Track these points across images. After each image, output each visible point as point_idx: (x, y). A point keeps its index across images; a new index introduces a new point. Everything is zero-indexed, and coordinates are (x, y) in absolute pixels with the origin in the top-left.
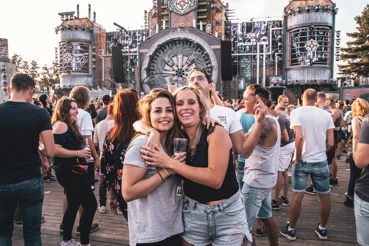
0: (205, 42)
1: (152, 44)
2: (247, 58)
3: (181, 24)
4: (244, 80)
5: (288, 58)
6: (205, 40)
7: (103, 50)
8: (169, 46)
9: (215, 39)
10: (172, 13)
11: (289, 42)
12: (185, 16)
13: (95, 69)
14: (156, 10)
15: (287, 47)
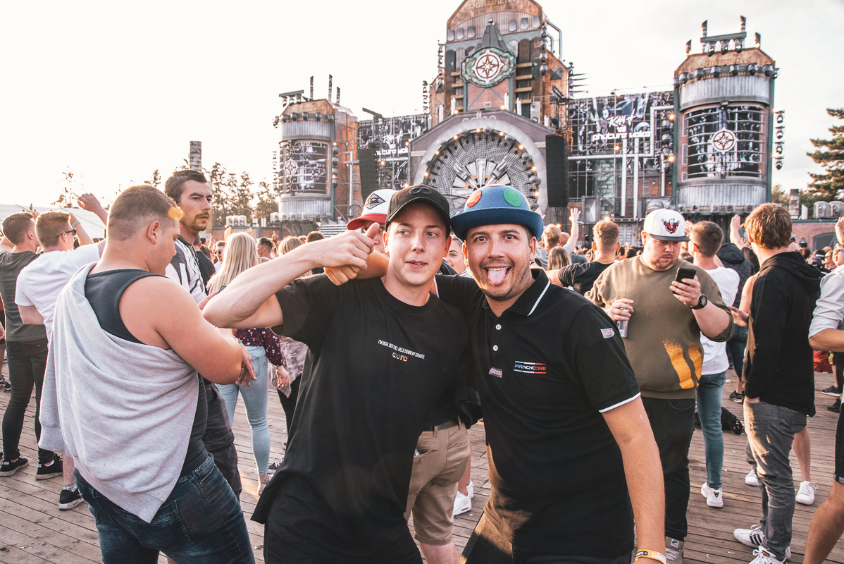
0: (526, 136)
1: (432, 142)
2: (607, 163)
3: (485, 104)
4: (596, 205)
5: (683, 164)
6: (525, 132)
7: (351, 153)
8: (461, 144)
9: (544, 129)
10: (469, 85)
11: (685, 134)
12: (493, 88)
13: (335, 186)
14: (442, 79)
15: (680, 142)
